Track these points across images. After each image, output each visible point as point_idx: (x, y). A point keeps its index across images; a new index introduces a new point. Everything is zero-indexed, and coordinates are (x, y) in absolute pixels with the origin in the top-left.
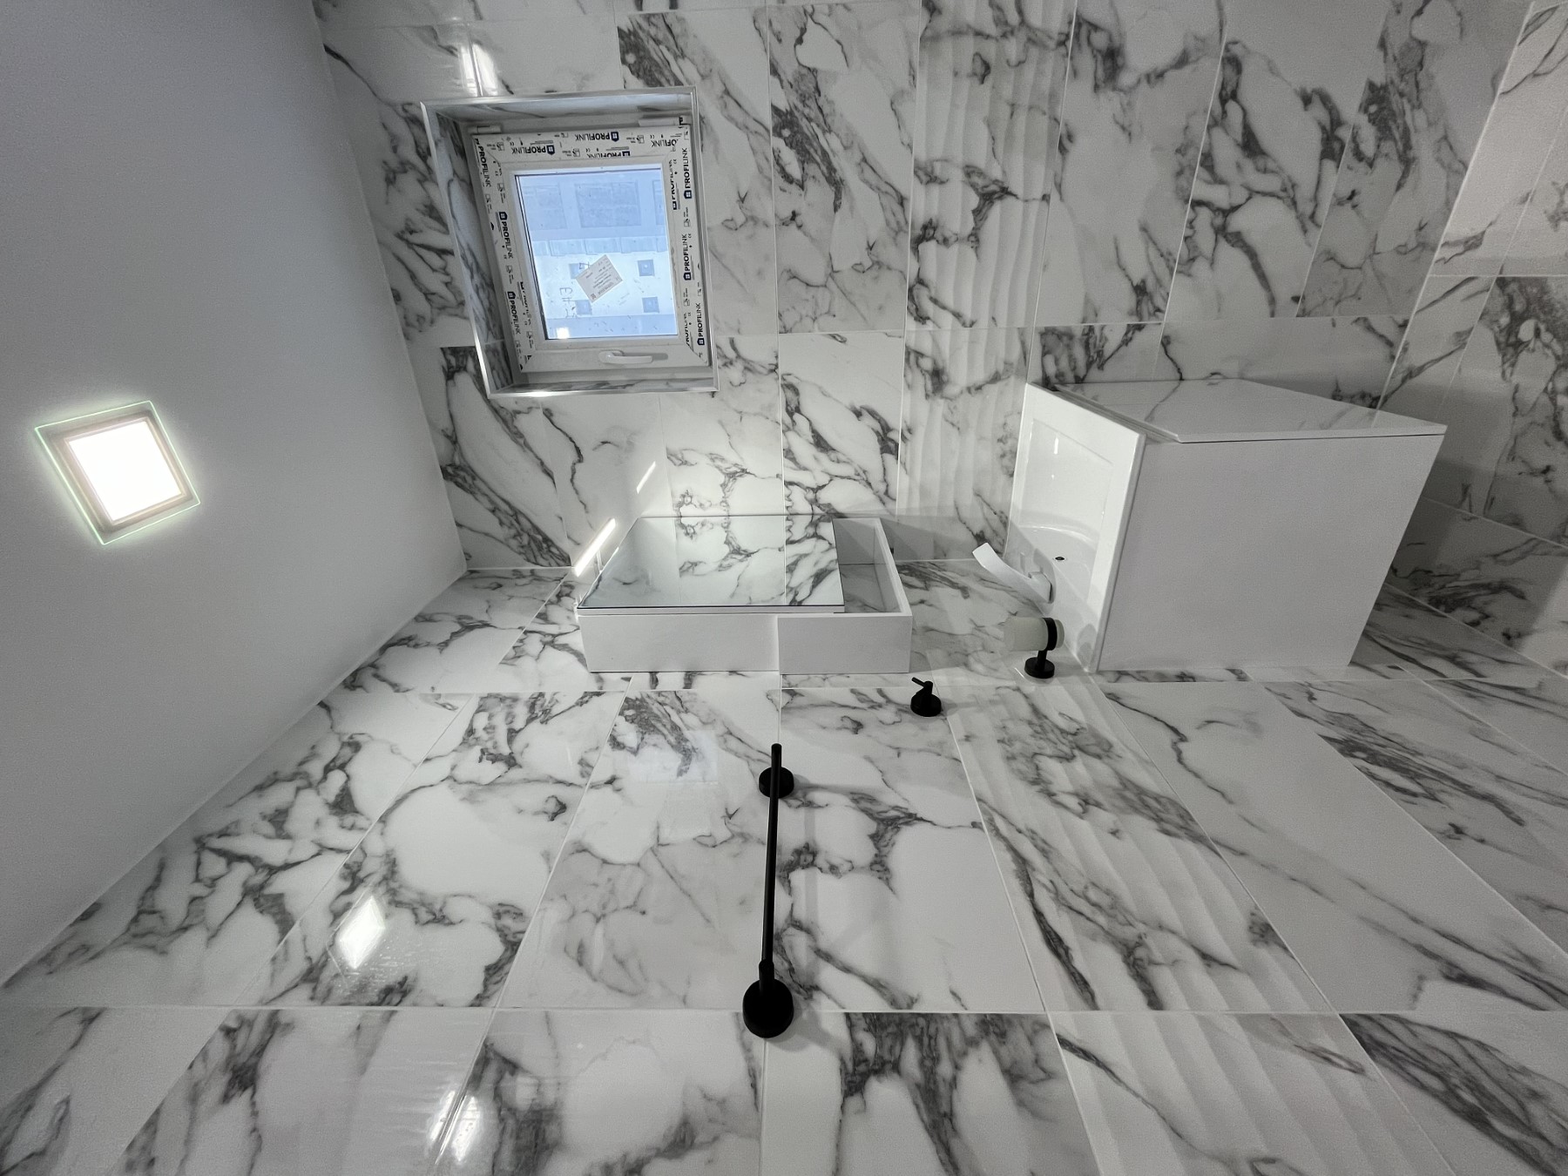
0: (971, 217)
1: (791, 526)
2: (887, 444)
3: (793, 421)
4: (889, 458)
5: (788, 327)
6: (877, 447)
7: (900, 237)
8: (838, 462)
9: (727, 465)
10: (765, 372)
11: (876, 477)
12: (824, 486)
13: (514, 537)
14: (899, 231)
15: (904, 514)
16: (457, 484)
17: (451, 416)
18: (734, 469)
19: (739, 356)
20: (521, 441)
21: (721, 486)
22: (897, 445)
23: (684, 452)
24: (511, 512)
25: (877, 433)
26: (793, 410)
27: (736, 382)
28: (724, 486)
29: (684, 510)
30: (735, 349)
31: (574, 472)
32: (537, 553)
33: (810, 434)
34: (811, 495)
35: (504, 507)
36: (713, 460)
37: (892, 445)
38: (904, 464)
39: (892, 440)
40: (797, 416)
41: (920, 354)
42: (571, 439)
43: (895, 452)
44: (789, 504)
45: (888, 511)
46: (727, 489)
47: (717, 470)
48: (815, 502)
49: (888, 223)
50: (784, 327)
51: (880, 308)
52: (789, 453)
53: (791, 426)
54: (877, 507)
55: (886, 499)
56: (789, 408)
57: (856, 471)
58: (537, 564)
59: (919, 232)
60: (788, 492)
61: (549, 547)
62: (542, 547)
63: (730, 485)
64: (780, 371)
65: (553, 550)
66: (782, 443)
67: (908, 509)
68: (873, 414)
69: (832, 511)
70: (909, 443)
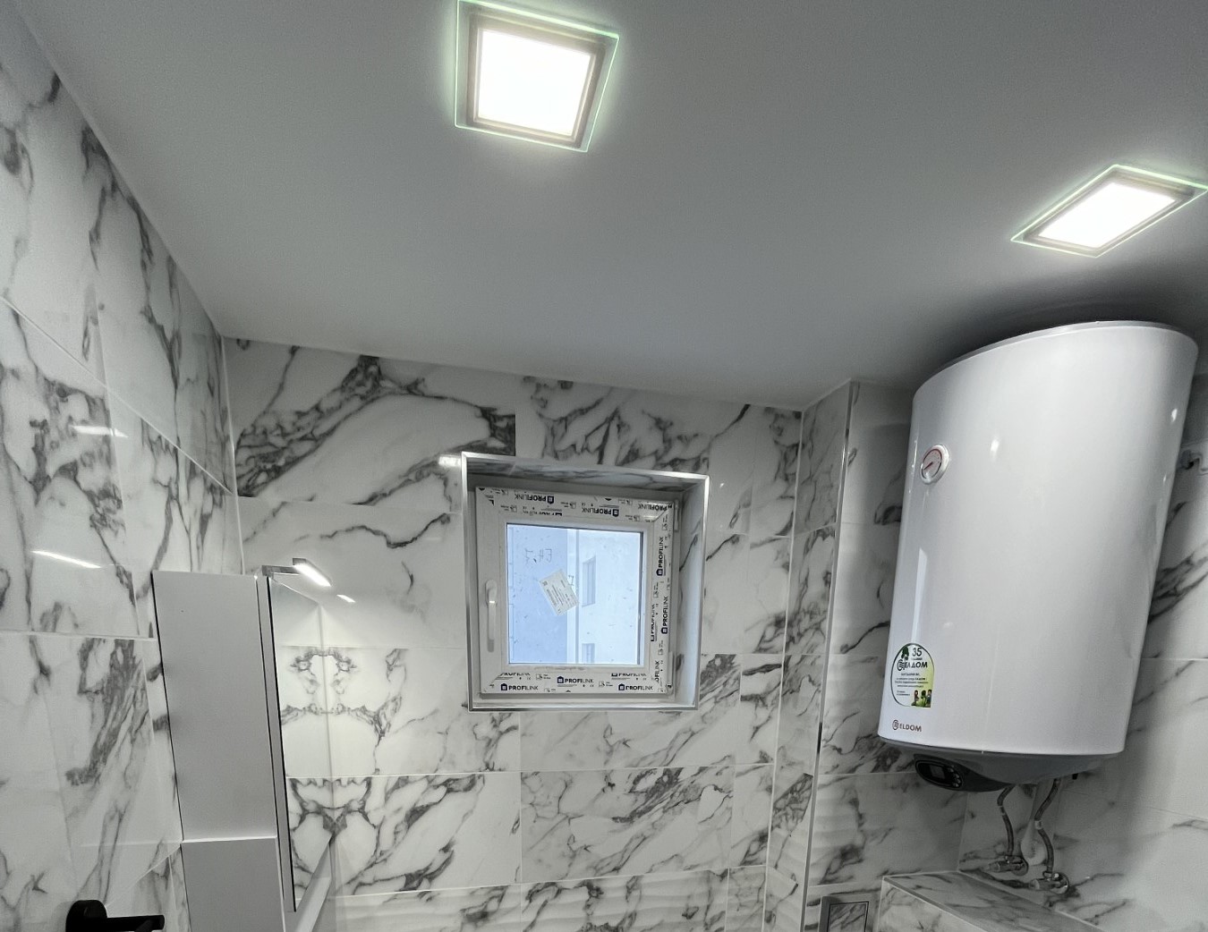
0: (602, 923)
1: (315, 784)
2: (413, 880)
3: (438, 786)
4: (402, 882)
5: (526, 781)
6: (413, 870)
7: (591, 871)
8: (396, 833)
9: (388, 716)
10: (487, 759)
11: (380, 871)
12: (367, 819)
13: (280, 426)
14: (596, 869)
15: (338, 904)
16: (353, 373)
17: (440, 398)
18: (384, 723)
19: (501, 734)
20: (412, 477)
21: (363, 707)
22: (414, 889)
23: (403, 668)
24: (317, 433)
25: (427, 869)
26: (450, 786)
27: (477, 730)
28: (364, 710)
29: (330, 661)
30: (508, 730)
31: (376, 533)
32: (256, 451)
33: (425, 803)
34: (355, 806)
35: (325, 426)
36: (394, 700)
37: (415, 884)
38: (394, 898)
39: (420, 883)
40: (443, 790)
41: (501, 898)
42: (414, 539)
43: (407, 887)
44: (344, 782)
45: (341, 887)
46: (359, 713)
47: (383, 703)
48: (347, 810)
49: (602, 860)
50: (526, 778)
51: (540, 861)
52: (403, 782)
53: (433, 783)
54: (344, 876)
55: (354, 884)
56: (451, 782)
57: (386, 851)
58: (239, 446)
59: (595, 885)
60: (358, 781)
61: (268, 471)
62: (268, 462)
63: (365, 717)
64: (487, 773)
65: (263, 477)
66: (412, 775)
67: (343, 909)
68: (446, 863)
69: (337, 829)
70: (418, 899)
